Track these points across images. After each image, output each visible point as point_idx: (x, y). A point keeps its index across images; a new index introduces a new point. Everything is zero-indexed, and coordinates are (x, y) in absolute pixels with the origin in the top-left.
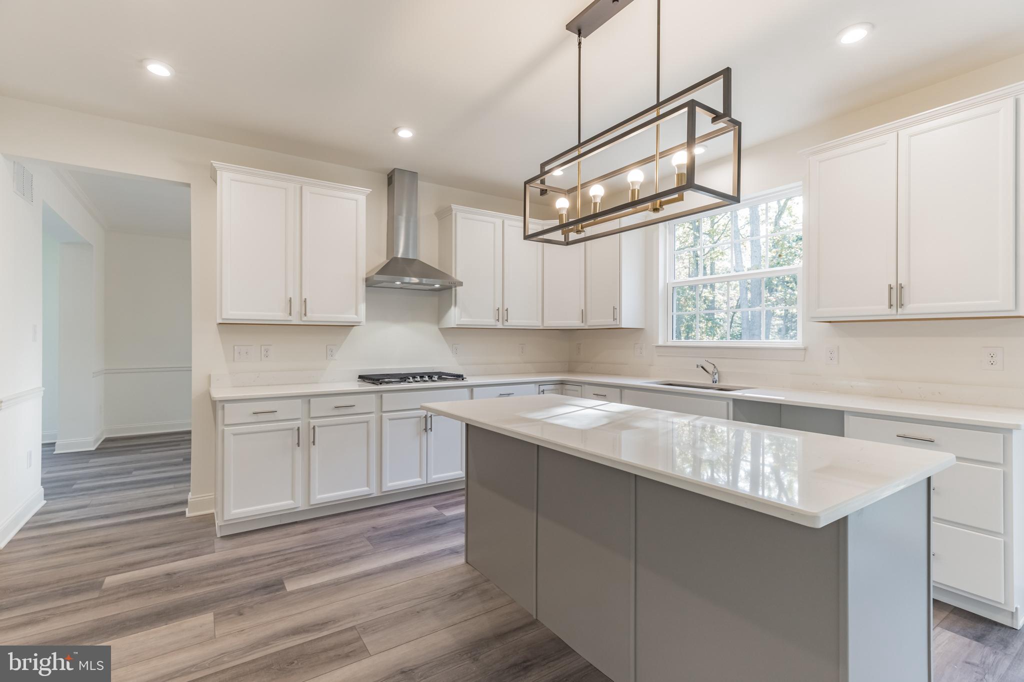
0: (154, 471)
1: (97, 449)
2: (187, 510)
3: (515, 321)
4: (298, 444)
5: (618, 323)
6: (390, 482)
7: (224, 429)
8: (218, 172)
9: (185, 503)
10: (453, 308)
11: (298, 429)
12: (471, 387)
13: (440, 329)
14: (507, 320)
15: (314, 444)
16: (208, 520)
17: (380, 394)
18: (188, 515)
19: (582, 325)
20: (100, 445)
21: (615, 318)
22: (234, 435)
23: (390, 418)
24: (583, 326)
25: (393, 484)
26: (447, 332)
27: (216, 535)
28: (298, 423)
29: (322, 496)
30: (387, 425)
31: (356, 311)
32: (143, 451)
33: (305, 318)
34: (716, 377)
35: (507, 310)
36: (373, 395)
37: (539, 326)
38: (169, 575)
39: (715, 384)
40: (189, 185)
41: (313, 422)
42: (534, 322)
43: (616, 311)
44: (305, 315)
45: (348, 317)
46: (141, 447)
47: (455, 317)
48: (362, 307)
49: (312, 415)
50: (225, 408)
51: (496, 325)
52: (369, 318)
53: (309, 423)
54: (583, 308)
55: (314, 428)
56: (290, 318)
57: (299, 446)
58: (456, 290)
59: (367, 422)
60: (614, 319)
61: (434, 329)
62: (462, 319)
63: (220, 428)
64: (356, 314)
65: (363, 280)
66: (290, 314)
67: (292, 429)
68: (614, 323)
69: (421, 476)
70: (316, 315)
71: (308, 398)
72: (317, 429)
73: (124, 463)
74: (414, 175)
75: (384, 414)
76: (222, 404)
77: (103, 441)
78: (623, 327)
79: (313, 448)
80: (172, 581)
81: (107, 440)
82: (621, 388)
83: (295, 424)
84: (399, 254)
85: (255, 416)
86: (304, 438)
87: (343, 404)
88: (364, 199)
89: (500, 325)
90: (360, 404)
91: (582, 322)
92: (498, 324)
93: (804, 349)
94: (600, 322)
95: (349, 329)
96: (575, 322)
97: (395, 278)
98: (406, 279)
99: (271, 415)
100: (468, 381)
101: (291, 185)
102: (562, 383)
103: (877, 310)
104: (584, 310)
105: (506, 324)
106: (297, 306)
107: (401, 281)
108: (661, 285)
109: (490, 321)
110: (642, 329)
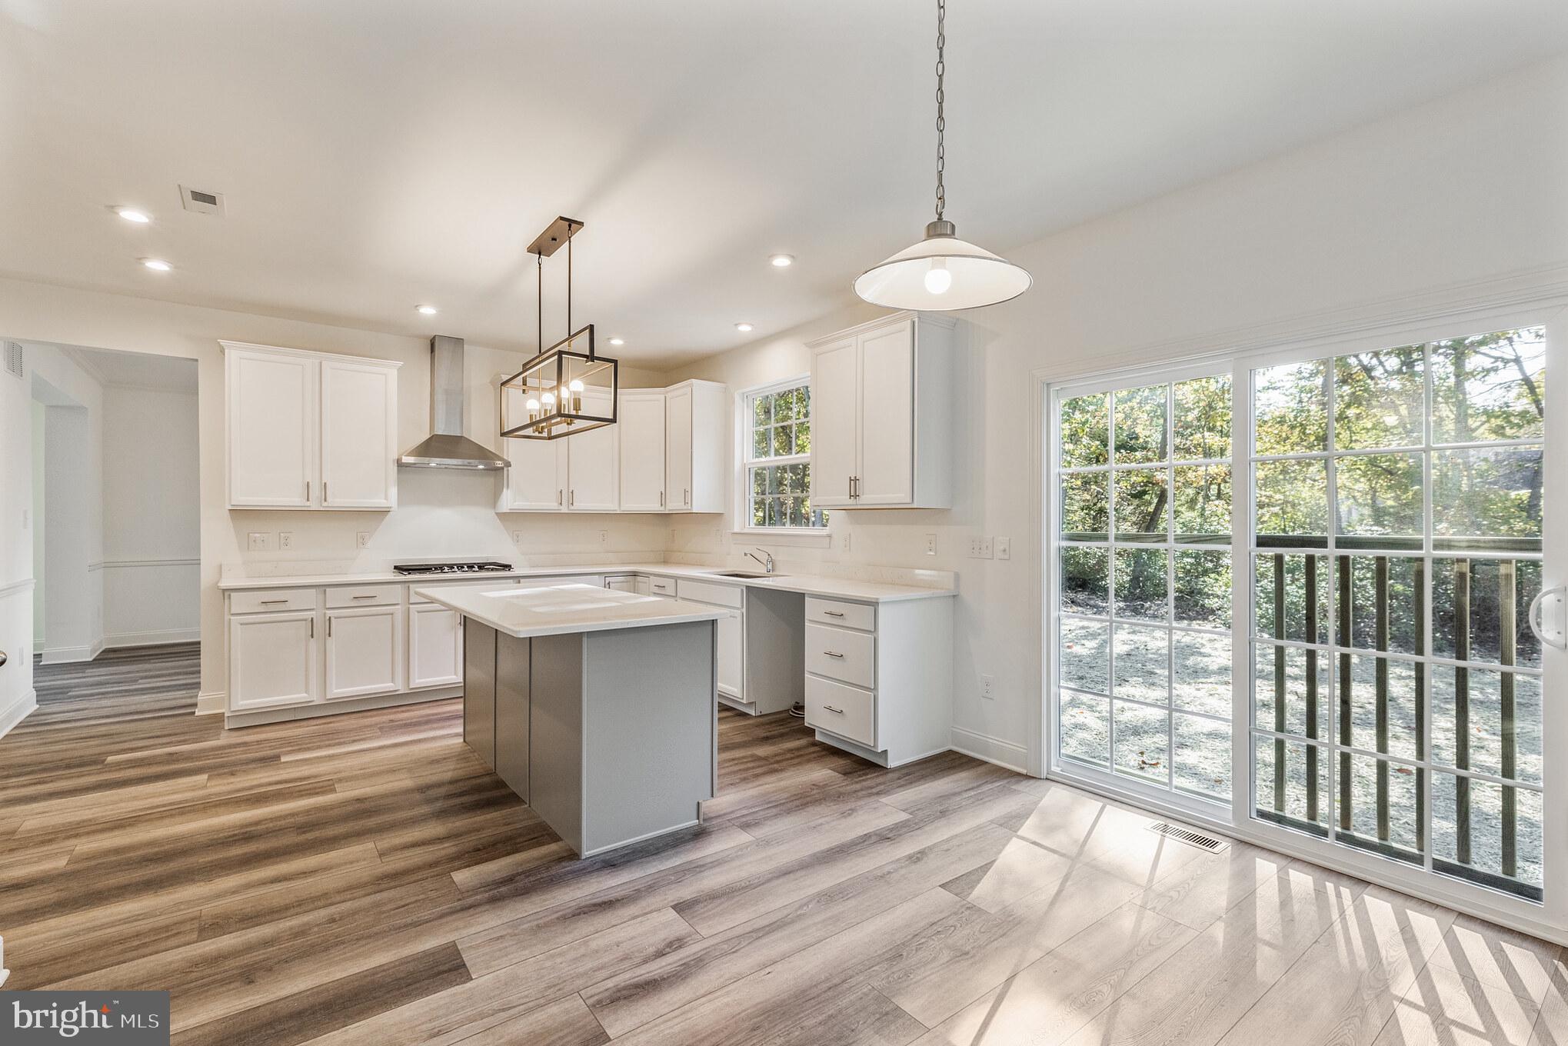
0: (164, 679)
1: (94, 660)
2: (197, 710)
3: (582, 504)
4: (312, 635)
6: (419, 678)
7: (230, 619)
8: (226, 351)
9: (195, 705)
10: (506, 490)
11: (312, 619)
12: (518, 579)
13: (497, 513)
14: (572, 504)
15: (330, 636)
16: (218, 718)
17: (407, 585)
18: (197, 714)
19: (662, 508)
20: (97, 656)
21: (686, 502)
22: (241, 624)
23: (419, 610)
24: (663, 511)
25: (419, 681)
26: (502, 516)
27: (224, 728)
28: (312, 614)
29: (339, 690)
30: (414, 616)
31: (387, 496)
32: (152, 661)
33: (325, 504)
34: (770, 567)
35: (572, 493)
36: (399, 586)
37: (616, 510)
38: (171, 754)
39: (768, 573)
40: (197, 360)
41: (329, 613)
42: (609, 505)
43: (687, 494)
44: (325, 500)
45: (378, 502)
46: (151, 657)
47: (509, 501)
48: (393, 491)
49: (328, 606)
50: (232, 597)
51: (560, 510)
52: (400, 502)
53: (325, 613)
54: (663, 490)
55: (330, 619)
56: (308, 504)
57: (312, 637)
58: (508, 470)
59: (392, 614)
61: (491, 513)
62: (516, 503)
63: (227, 617)
64: (386, 499)
65: (394, 461)
66: (308, 500)
67: (306, 620)
68: (687, 508)
69: (456, 674)
70: (336, 501)
71: (321, 587)
72: (332, 619)
73: (129, 672)
74: (458, 342)
75: (411, 606)
76: (228, 593)
77: (102, 652)
78: (695, 512)
79: (329, 640)
80: (172, 758)
81: (107, 651)
82: (676, 578)
83: (308, 615)
84: (440, 431)
85: (264, 605)
86: (319, 630)
87: (363, 593)
88: (395, 372)
89: (564, 509)
90: (383, 594)
91: (662, 505)
92: (561, 508)
93: (830, 536)
94: (674, 505)
95: (382, 513)
96: (656, 507)
97: (426, 460)
98: (438, 460)
99: (282, 604)
100: (517, 571)
101: (309, 360)
102: (635, 574)
103: (845, 500)
104: (663, 492)
105: (572, 508)
106: (315, 491)
107: (434, 462)
108: (737, 465)
109: (550, 504)
110: (722, 514)
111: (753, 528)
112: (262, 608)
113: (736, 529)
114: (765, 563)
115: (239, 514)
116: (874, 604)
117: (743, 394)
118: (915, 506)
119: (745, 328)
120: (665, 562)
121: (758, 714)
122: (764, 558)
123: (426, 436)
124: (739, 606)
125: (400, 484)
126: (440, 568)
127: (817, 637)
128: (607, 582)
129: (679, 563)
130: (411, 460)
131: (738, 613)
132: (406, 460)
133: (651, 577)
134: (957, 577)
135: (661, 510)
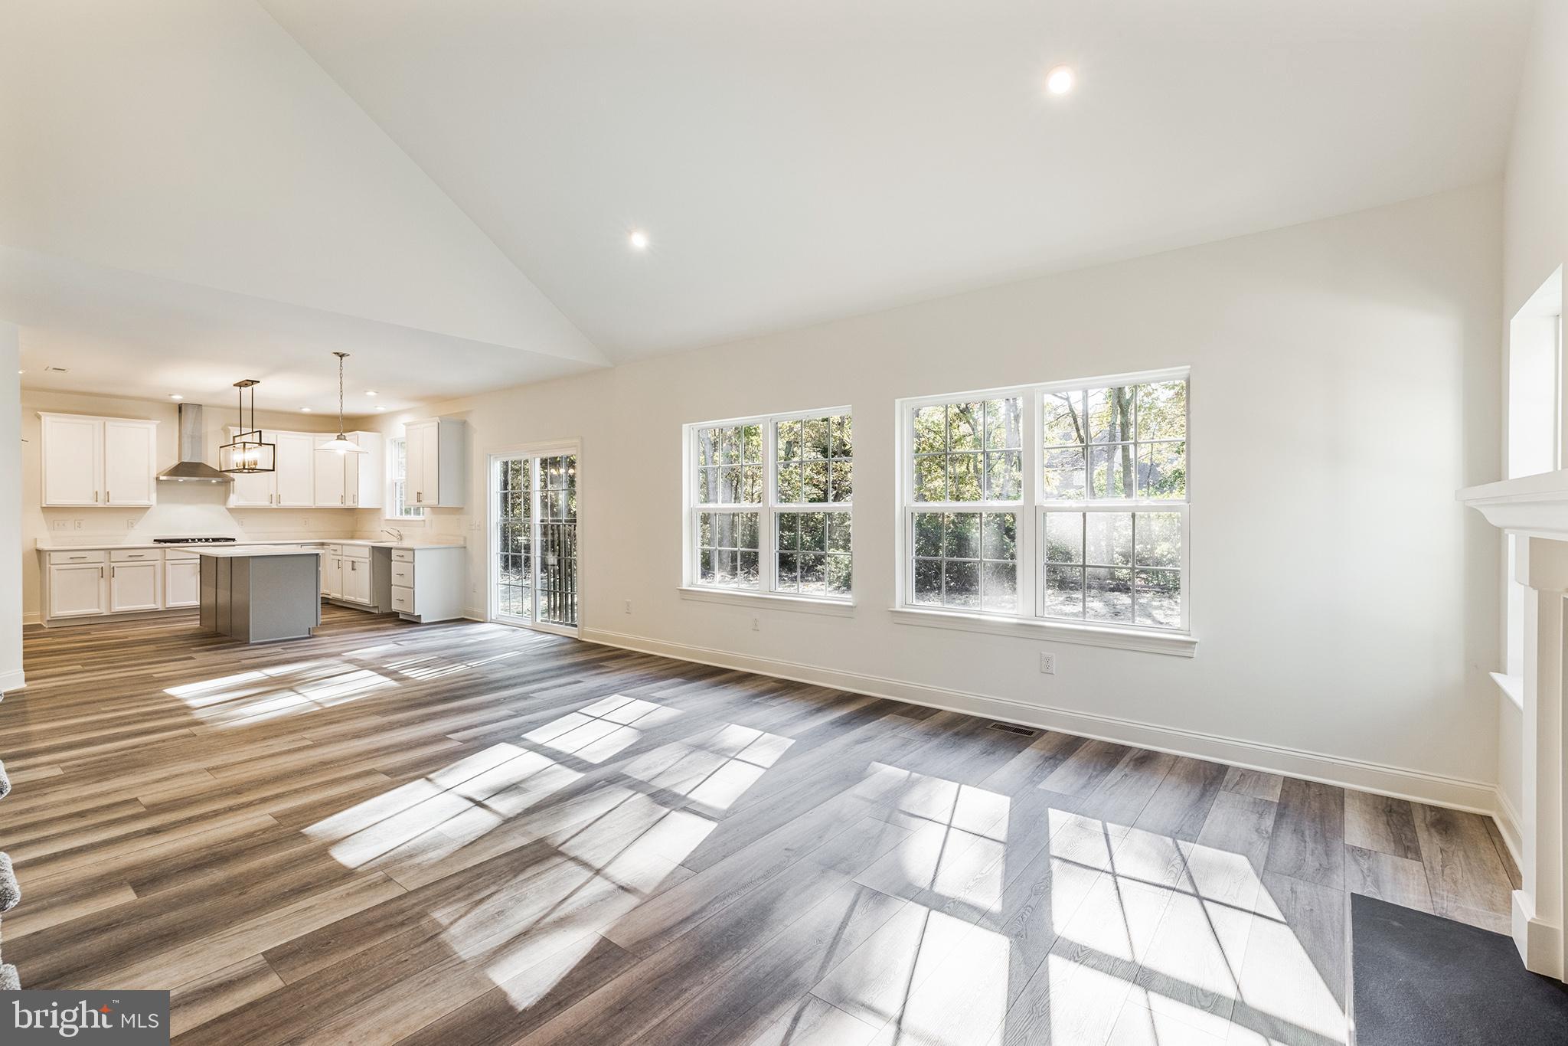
3: (286, 503)
4: (102, 577)
5: (357, 505)
7: (50, 567)
8: (42, 418)
10: (231, 495)
11: (102, 568)
13: (227, 509)
14: (279, 502)
15: (114, 577)
17: (163, 550)
22: (57, 570)
23: (172, 563)
25: (172, 604)
26: (229, 509)
27: (45, 628)
28: (102, 565)
29: (120, 608)
30: (169, 567)
31: (150, 498)
33: (108, 503)
35: (280, 496)
36: (159, 550)
41: (113, 564)
43: (355, 497)
44: (108, 501)
45: (143, 502)
47: (234, 501)
48: (154, 496)
49: (112, 560)
50: (51, 555)
51: (271, 506)
52: (159, 501)
53: (110, 565)
54: (343, 494)
55: (113, 568)
56: (96, 503)
58: (233, 482)
59: (154, 566)
60: (354, 502)
61: (223, 509)
62: (239, 502)
63: (48, 566)
64: (149, 500)
65: (154, 478)
66: (96, 501)
67: (97, 568)
68: (354, 505)
69: (197, 600)
70: (115, 501)
71: (107, 550)
72: (115, 568)
74: (199, 407)
75: (166, 561)
76: (48, 553)
78: (359, 508)
79: (113, 580)
82: (342, 545)
83: (100, 565)
84: (186, 459)
85: (71, 560)
86: (106, 574)
87: (135, 555)
88: (155, 426)
89: (274, 506)
90: (148, 555)
91: (341, 503)
94: (349, 504)
95: (144, 509)
96: (338, 504)
97: (174, 478)
98: (185, 478)
99: (83, 560)
100: (240, 542)
101: (97, 422)
103: (416, 503)
104: (343, 497)
105: (280, 505)
106: (101, 497)
107: (181, 479)
108: (388, 481)
109: (264, 503)
110: (380, 509)
111: (398, 517)
112: (71, 562)
113: (388, 517)
114: (396, 535)
115: (49, 510)
118: (440, 506)
120: (352, 538)
121: (380, 613)
122: (395, 533)
123: (175, 462)
124: (368, 556)
125: (158, 490)
126: (186, 540)
127: (396, 567)
129: (359, 538)
130: (164, 478)
131: (368, 561)
132: (162, 478)
133: (332, 545)
134: (465, 539)
135: (343, 506)
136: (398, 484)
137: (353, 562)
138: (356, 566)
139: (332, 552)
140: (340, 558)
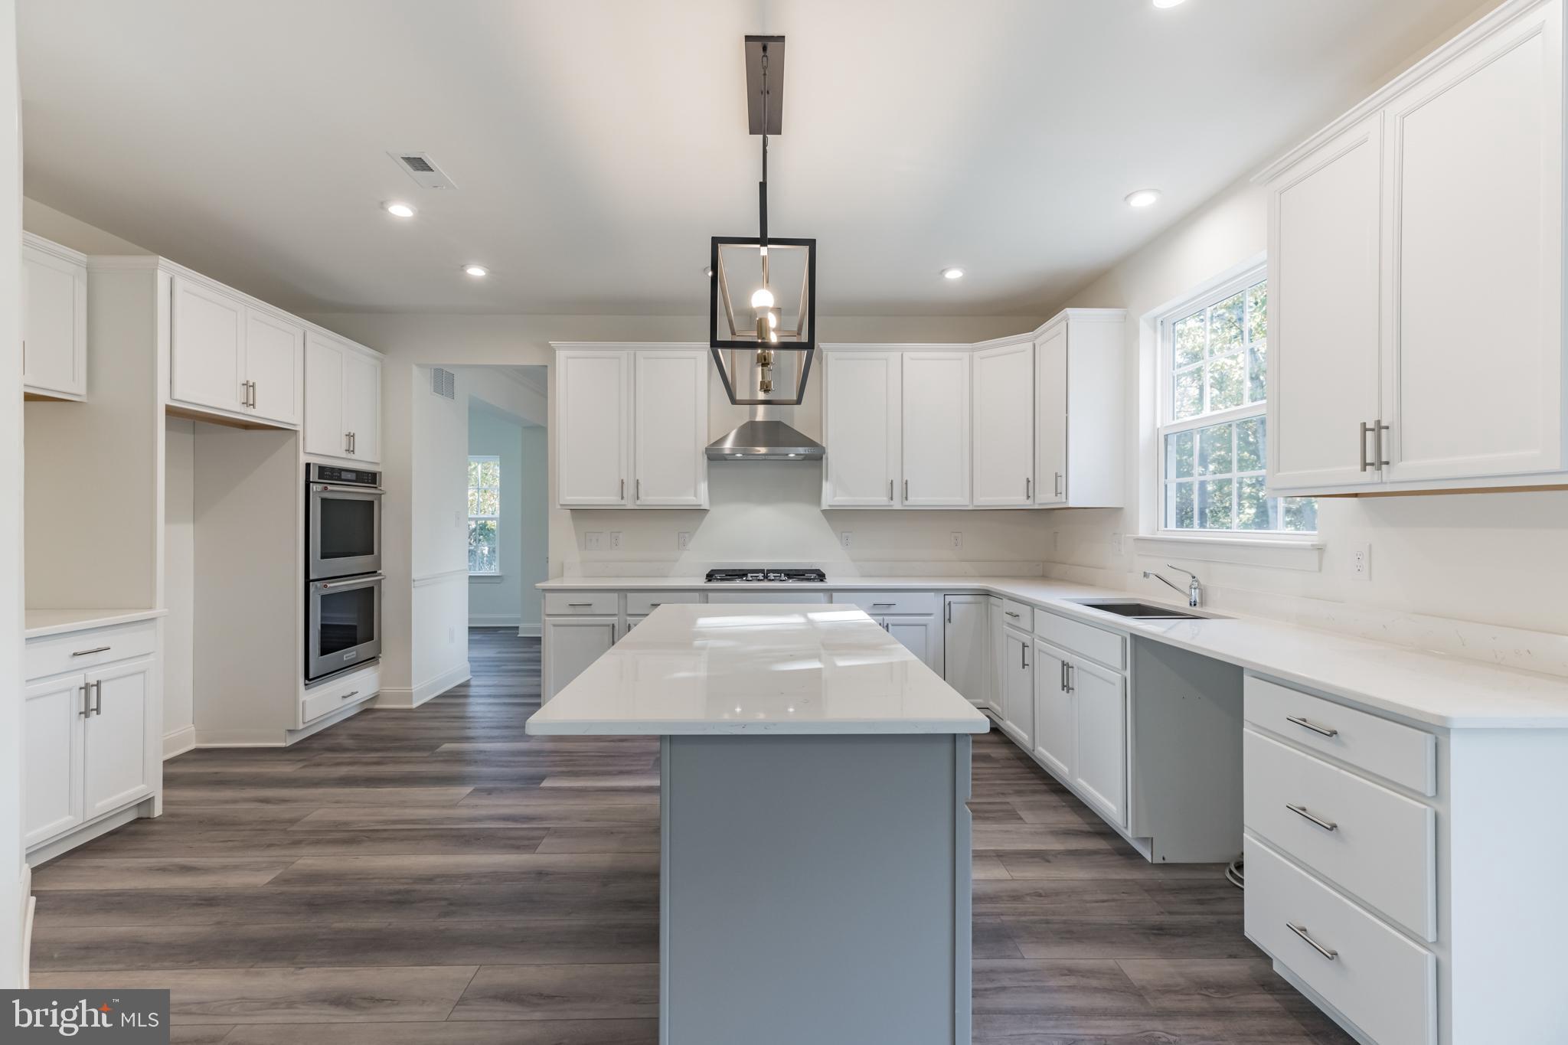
3: (919, 499)
4: (612, 643)
5: (1064, 500)
7: (546, 620)
8: (557, 352)
11: (613, 626)
12: (830, 591)
13: (818, 510)
14: (906, 498)
17: (705, 593)
19: (1029, 501)
21: (1059, 491)
22: (554, 626)
24: (1030, 505)
26: (834, 515)
28: (614, 619)
31: (696, 492)
33: (638, 502)
34: (1195, 594)
35: (907, 483)
36: (700, 594)
37: (967, 506)
39: (1194, 608)
40: (546, 366)
41: (630, 620)
42: (958, 499)
43: (1060, 481)
44: (638, 498)
45: (688, 499)
47: (831, 495)
48: (703, 487)
49: (629, 612)
50: (547, 598)
51: (891, 506)
53: (625, 620)
54: (1030, 472)
55: (629, 626)
56: (623, 502)
57: (613, 645)
58: (826, 459)
60: (1057, 494)
61: (815, 512)
62: (836, 499)
63: (544, 618)
66: (622, 498)
67: (608, 625)
68: (1057, 499)
70: (648, 499)
71: (623, 591)
76: (544, 593)
78: (1070, 506)
82: (1032, 605)
83: (610, 620)
85: (572, 608)
88: (706, 355)
89: (897, 505)
91: (1028, 497)
92: (892, 503)
93: (1320, 549)
94: (1046, 498)
96: (1018, 500)
99: (587, 608)
100: (830, 582)
101: (624, 353)
102: (987, 593)
103: (1350, 473)
104: (1031, 479)
105: (907, 503)
106: (630, 491)
108: (1144, 431)
109: (878, 499)
110: (1120, 509)
111: (1172, 530)
112: (571, 611)
113: (1143, 531)
114: (1187, 591)
115: (580, 513)
116: (1437, 732)
117: (1155, 318)
119: (1143, 201)
121: (1158, 860)
122: (1183, 581)
123: (742, 424)
126: (741, 574)
128: (947, 603)
129: (1061, 580)
131: (1117, 678)
133: (1005, 600)
135: (1028, 504)
136: (1173, 440)
137: (1065, 665)
138: (1076, 680)
139: (1009, 618)
140: (1027, 639)
